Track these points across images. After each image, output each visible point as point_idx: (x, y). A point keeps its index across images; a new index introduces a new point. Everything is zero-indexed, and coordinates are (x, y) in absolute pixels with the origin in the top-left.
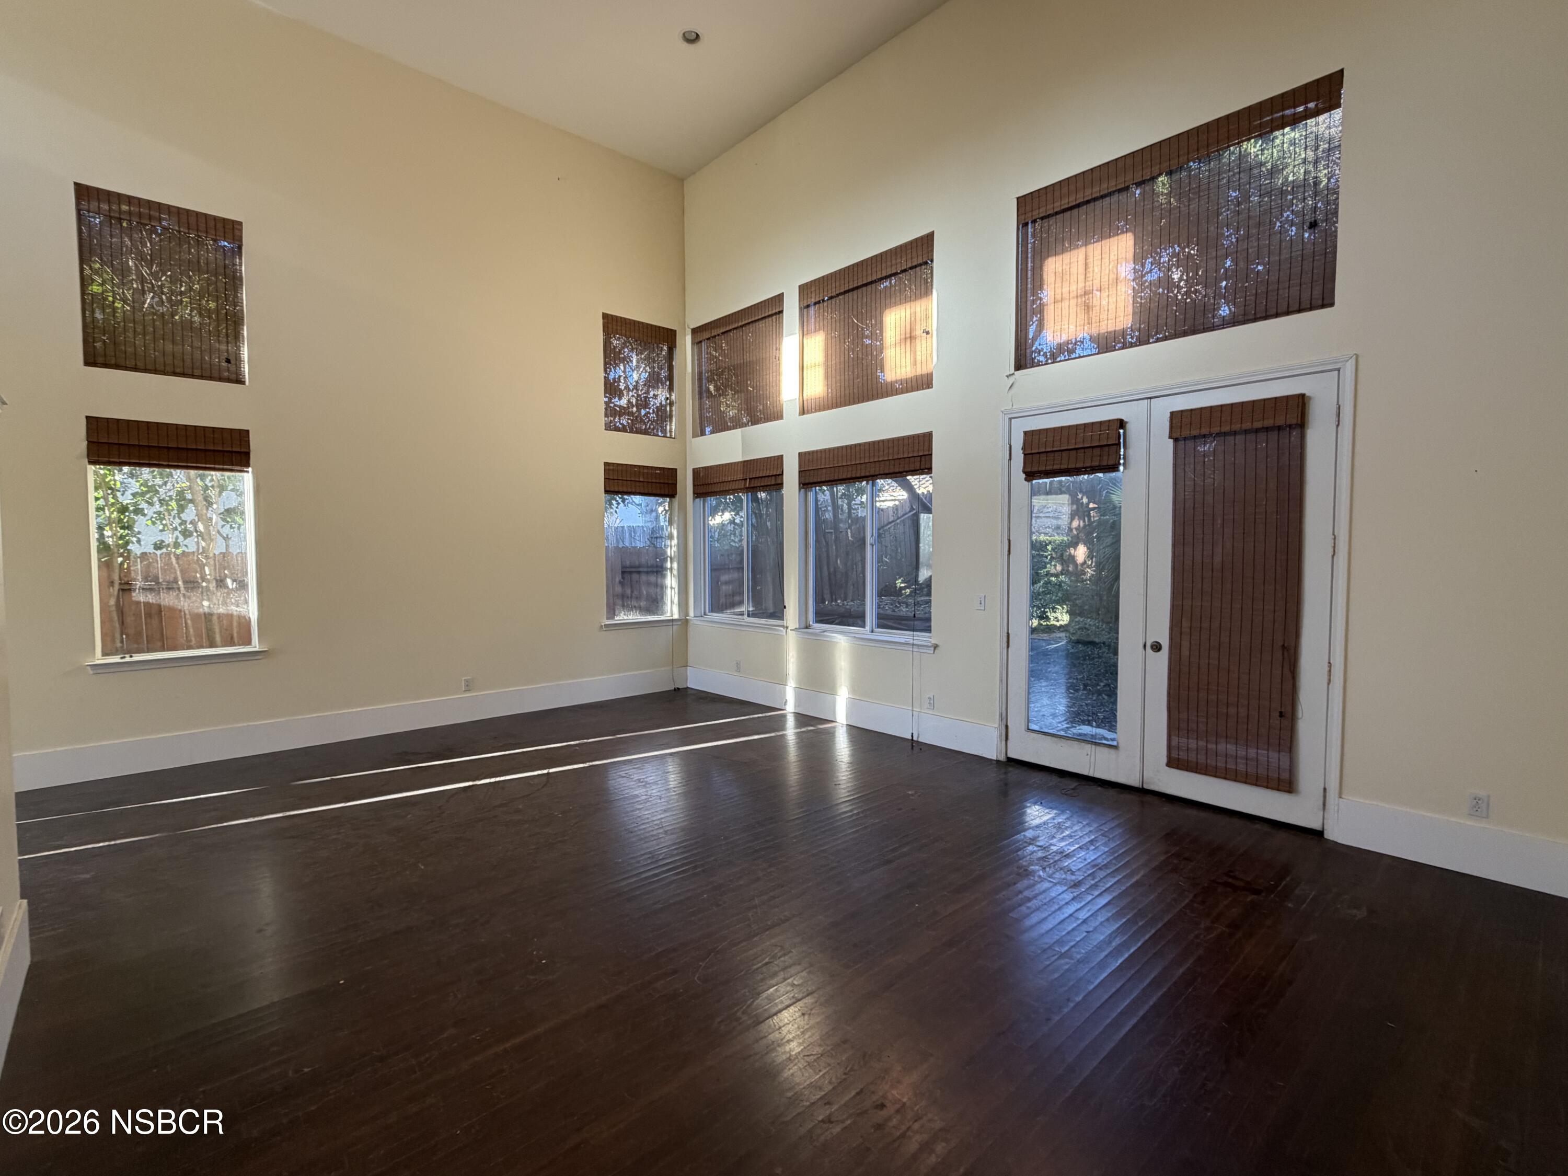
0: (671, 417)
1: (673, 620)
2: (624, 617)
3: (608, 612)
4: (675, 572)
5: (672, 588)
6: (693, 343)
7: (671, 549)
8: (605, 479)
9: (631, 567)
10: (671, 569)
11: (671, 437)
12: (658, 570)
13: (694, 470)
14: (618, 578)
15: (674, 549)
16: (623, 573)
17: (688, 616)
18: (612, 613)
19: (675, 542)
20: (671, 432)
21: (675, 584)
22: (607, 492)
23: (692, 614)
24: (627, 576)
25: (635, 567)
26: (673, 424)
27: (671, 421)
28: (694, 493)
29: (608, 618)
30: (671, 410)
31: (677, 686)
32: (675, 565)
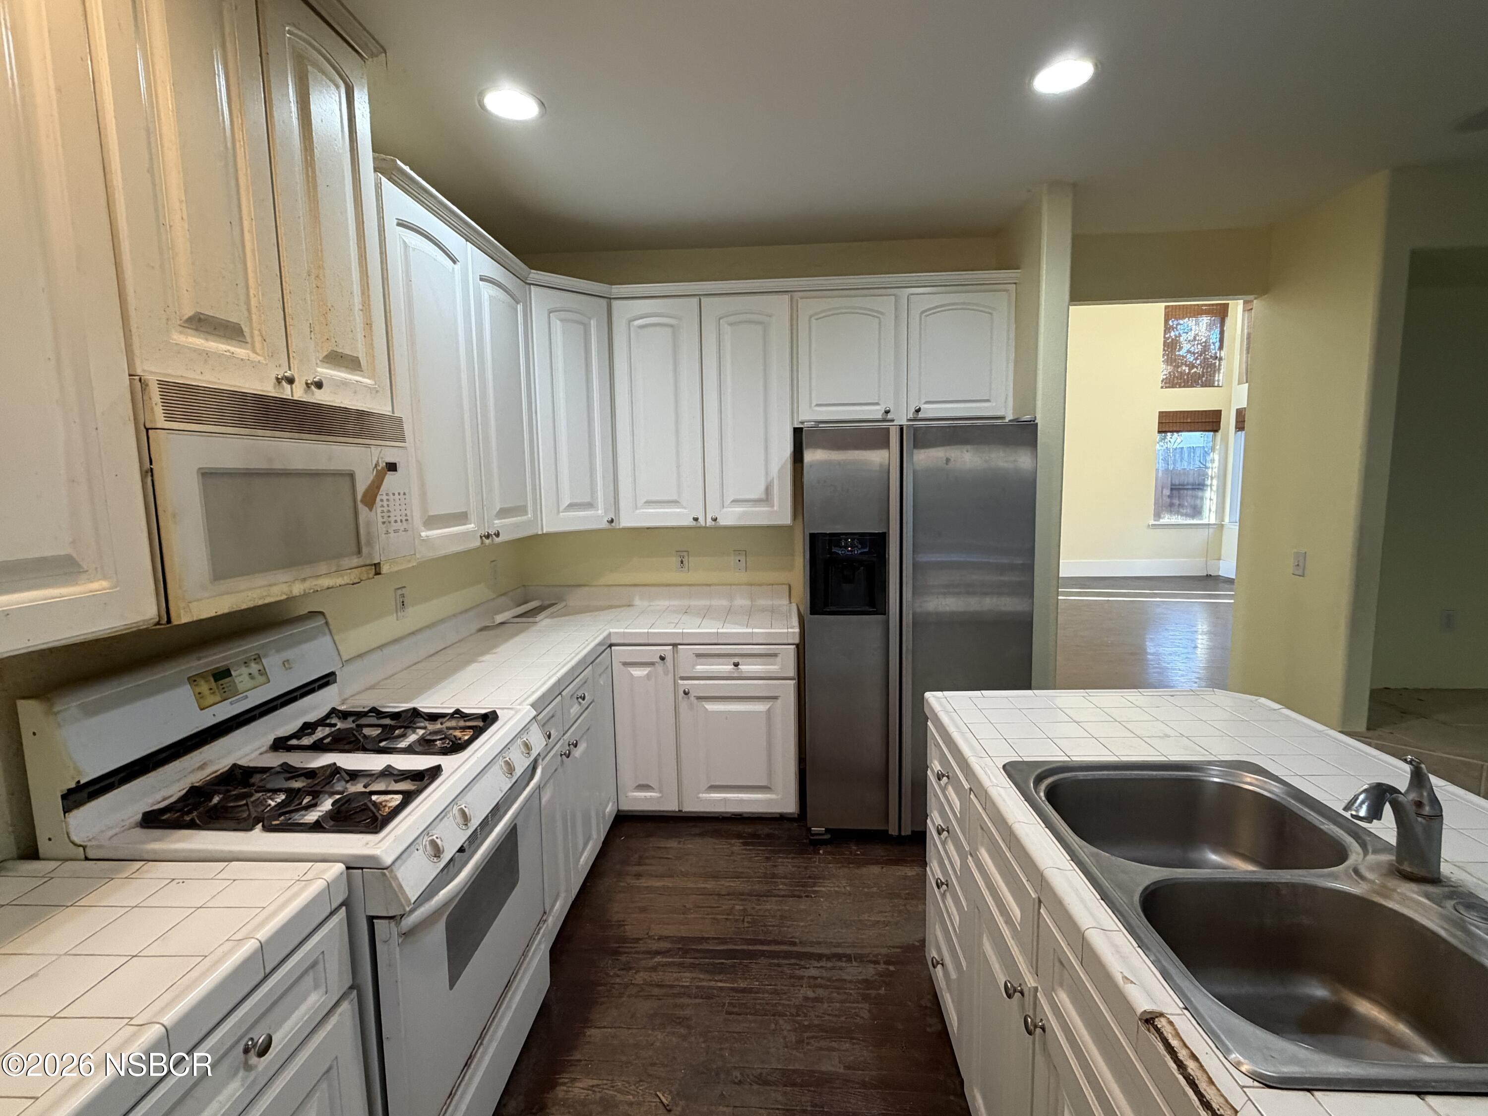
0: (1219, 369)
1: (1209, 524)
2: (1167, 519)
3: (1155, 515)
4: (1214, 488)
5: (1211, 499)
6: (1244, 311)
7: (1213, 469)
8: (1159, 423)
9: (1179, 485)
10: (1211, 485)
11: (1218, 386)
12: (1200, 486)
13: (1237, 410)
14: (1167, 492)
15: (1216, 470)
16: (1172, 489)
17: (1223, 521)
18: (1157, 516)
19: (1216, 464)
20: (1218, 381)
21: (1214, 497)
22: (1159, 432)
23: (1227, 520)
24: (1174, 492)
25: (1182, 485)
26: (1221, 375)
27: (1219, 373)
28: (1236, 428)
29: (1155, 520)
30: (1220, 365)
31: (1209, 573)
32: (1215, 482)
